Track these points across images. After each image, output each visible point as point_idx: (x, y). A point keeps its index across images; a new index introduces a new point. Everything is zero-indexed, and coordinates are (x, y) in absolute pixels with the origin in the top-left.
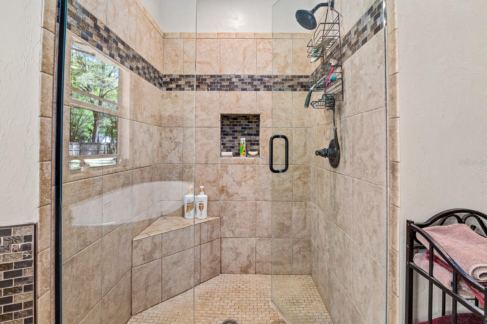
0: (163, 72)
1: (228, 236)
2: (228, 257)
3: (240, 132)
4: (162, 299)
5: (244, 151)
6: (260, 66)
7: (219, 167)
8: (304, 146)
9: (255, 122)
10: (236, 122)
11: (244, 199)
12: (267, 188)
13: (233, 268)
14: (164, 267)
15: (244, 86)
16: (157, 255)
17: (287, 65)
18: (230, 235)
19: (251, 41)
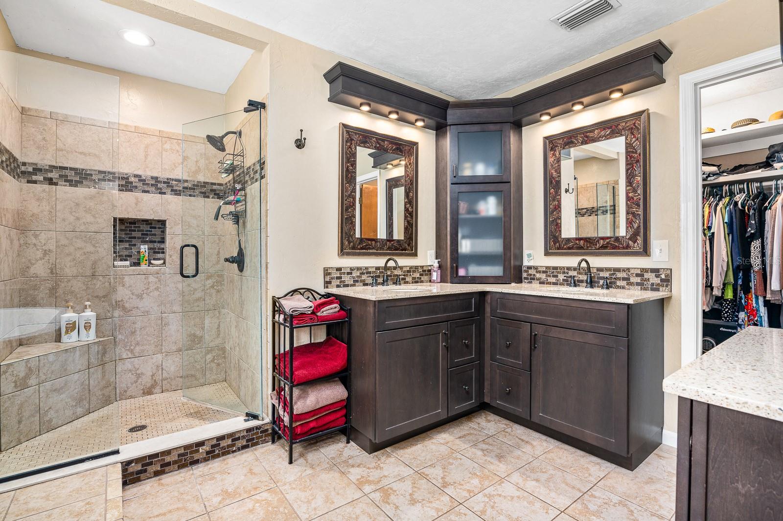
0: (21, 159)
1: (124, 356)
2: (124, 380)
3: (139, 238)
4: (40, 432)
5: (146, 260)
6: (167, 167)
7: (112, 279)
8: (218, 254)
9: (159, 228)
10: (134, 227)
11: (147, 313)
12: (175, 300)
13: (132, 393)
14: (42, 395)
15: (146, 188)
16: (33, 381)
17: (198, 171)
18: (128, 355)
19: (155, 139)
